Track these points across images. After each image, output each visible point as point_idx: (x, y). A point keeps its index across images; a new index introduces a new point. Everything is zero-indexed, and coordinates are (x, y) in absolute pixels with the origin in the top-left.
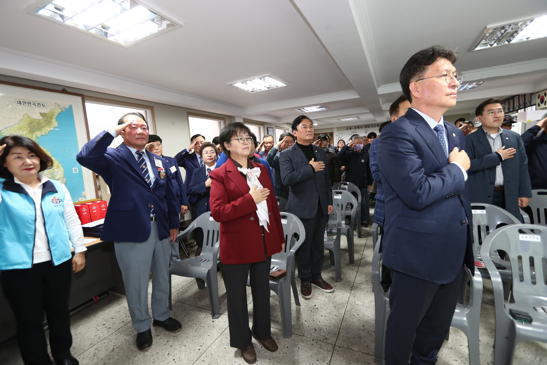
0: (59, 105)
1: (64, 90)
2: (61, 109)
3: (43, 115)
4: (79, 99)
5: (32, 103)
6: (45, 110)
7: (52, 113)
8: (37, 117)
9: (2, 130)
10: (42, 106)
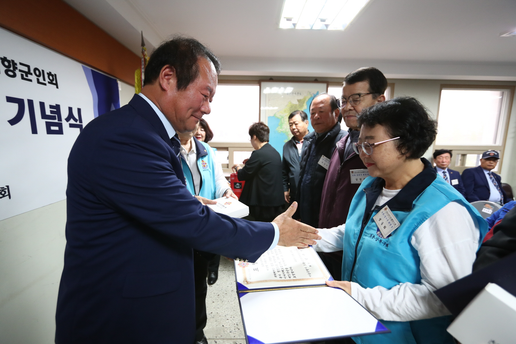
0: (310, 93)
1: (316, 80)
2: (311, 95)
3: (299, 101)
4: (325, 85)
5: (294, 93)
6: (300, 97)
7: (305, 99)
8: (295, 102)
9: (276, 113)
10: (299, 94)
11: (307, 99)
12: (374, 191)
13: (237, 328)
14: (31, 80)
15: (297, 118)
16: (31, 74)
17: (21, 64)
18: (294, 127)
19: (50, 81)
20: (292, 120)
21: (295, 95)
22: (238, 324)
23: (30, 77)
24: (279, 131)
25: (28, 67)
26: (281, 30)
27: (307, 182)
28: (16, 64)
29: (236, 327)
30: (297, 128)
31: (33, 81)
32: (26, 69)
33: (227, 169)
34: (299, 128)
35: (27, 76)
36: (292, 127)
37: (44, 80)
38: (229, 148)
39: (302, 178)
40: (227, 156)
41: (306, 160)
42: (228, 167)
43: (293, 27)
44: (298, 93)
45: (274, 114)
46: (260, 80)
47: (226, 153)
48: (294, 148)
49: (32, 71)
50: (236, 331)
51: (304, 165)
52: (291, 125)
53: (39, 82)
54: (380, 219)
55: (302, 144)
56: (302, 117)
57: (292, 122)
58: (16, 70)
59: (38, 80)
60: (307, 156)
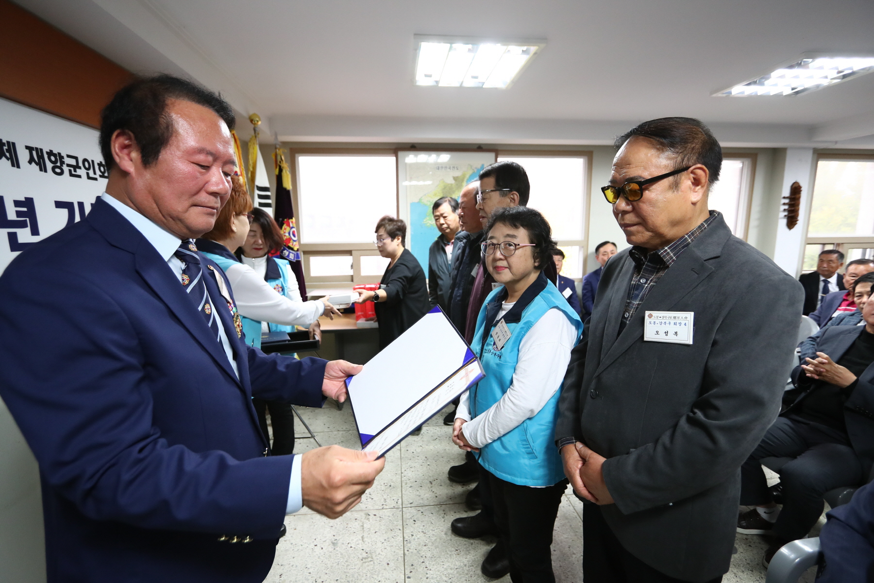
0: (471, 166)
1: (480, 148)
2: (473, 170)
3: (455, 179)
4: (493, 155)
5: (448, 167)
6: (458, 174)
7: (464, 176)
8: (450, 181)
9: (421, 197)
10: (456, 169)
11: (467, 176)
12: (496, 305)
13: (370, 498)
14: (79, 176)
15: (446, 208)
16: (80, 168)
17: (68, 156)
18: (442, 221)
19: (101, 174)
20: (438, 211)
21: (449, 170)
22: (371, 493)
23: (79, 172)
24: (428, 224)
25: (76, 158)
26: (419, 87)
27: (458, 298)
28: (63, 157)
29: (368, 497)
30: (446, 223)
31: (82, 176)
32: (73, 162)
33: (352, 283)
34: (449, 222)
35: (75, 171)
36: (439, 221)
37: (95, 173)
38: (353, 252)
39: (452, 293)
40: (351, 264)
41: (458, 268)
42: (352, 281)
43: (434, 84)
44: (454, 167)
45: (420, 199)
46: (396, 149)
47: (348, 260)
48: (442, 253)
49: (81, 164)
50: (368, 502)
51: (455, 275)
52: (437, 218)
53: (89, 178)
54: (497, 333)
55: (452, 246)
56: (451, 206)
57: (438, 214)
58: (64, 165)
59: (88, 174)
60: (459, 263)
